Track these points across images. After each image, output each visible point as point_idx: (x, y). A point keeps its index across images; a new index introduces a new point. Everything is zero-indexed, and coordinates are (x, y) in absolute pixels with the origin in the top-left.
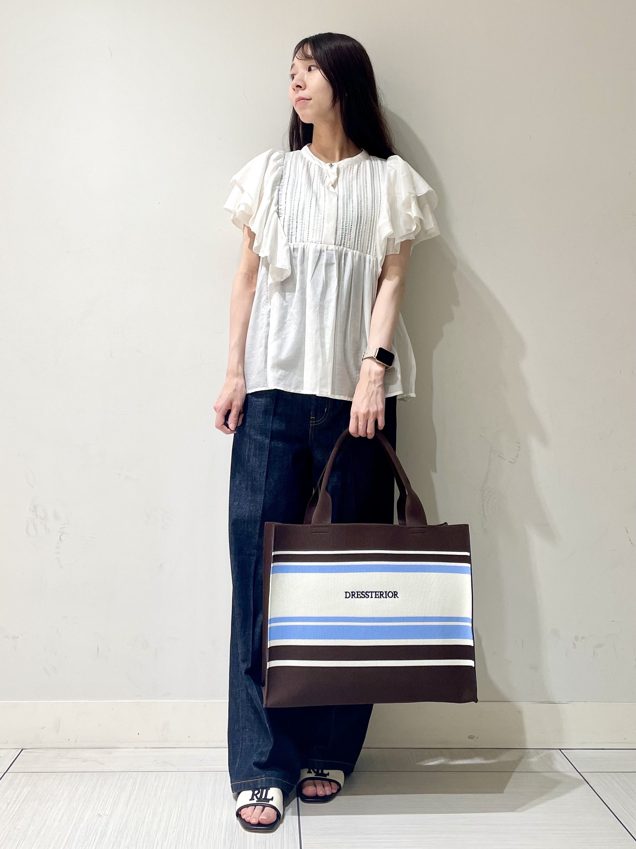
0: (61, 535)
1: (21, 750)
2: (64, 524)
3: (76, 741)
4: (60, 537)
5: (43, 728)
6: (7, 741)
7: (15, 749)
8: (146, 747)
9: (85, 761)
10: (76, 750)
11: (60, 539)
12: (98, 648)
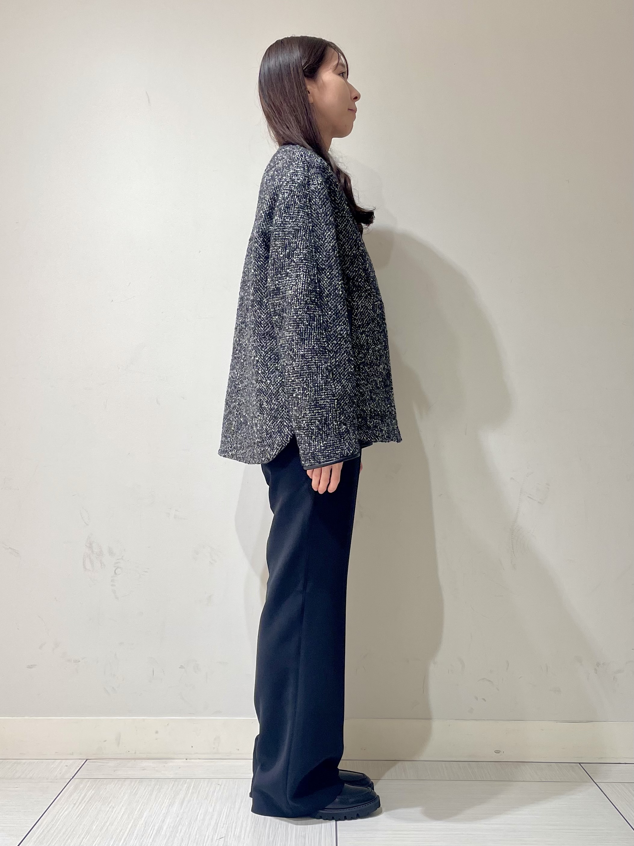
0: (116, 569)
1: (85, 760)
2: (118, 559)
3: (135, 753)
4: (115, 571)
5: (105, 741)
6: (73, 753)
7: (79, 759)
8: (200, 758)
9: (144, 770)
10: (136, 760)
11: (115, 573)
12: (153, 671)
